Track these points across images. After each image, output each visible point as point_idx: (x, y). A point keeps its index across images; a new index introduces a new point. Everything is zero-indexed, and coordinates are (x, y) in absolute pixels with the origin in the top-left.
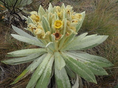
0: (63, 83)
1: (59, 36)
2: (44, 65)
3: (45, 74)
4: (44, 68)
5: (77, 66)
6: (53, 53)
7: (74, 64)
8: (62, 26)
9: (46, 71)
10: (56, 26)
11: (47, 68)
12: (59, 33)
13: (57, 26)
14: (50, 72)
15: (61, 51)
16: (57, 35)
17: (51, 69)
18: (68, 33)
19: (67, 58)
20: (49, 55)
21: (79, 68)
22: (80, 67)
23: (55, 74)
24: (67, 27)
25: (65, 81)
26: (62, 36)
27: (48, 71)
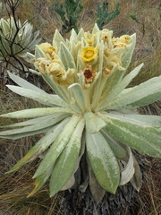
0: (103, 163)
1: (91, 75)
2: (67, 136)
3: (69, 151)
4: (66, 139)
5: (128, 132)
6: (83, 115)
7: (123, 129)
8: (95, 57)
9: (70, 145)
10: (85, 57)
11: (73, 139)
12: (91, 69)
13: (87, 58)
14: (79, 146)
15: (96, 110)
16: (88, 74)
17: (79, 140)
18: (107, 69)
19: (109, 121)
20: (75, 119)
21: (132, 135)
22: (134, 132)
23: (88, 150)
24: (104, 58)
25: (108, 159)
26: (97, 75)
27: (74, 145)
